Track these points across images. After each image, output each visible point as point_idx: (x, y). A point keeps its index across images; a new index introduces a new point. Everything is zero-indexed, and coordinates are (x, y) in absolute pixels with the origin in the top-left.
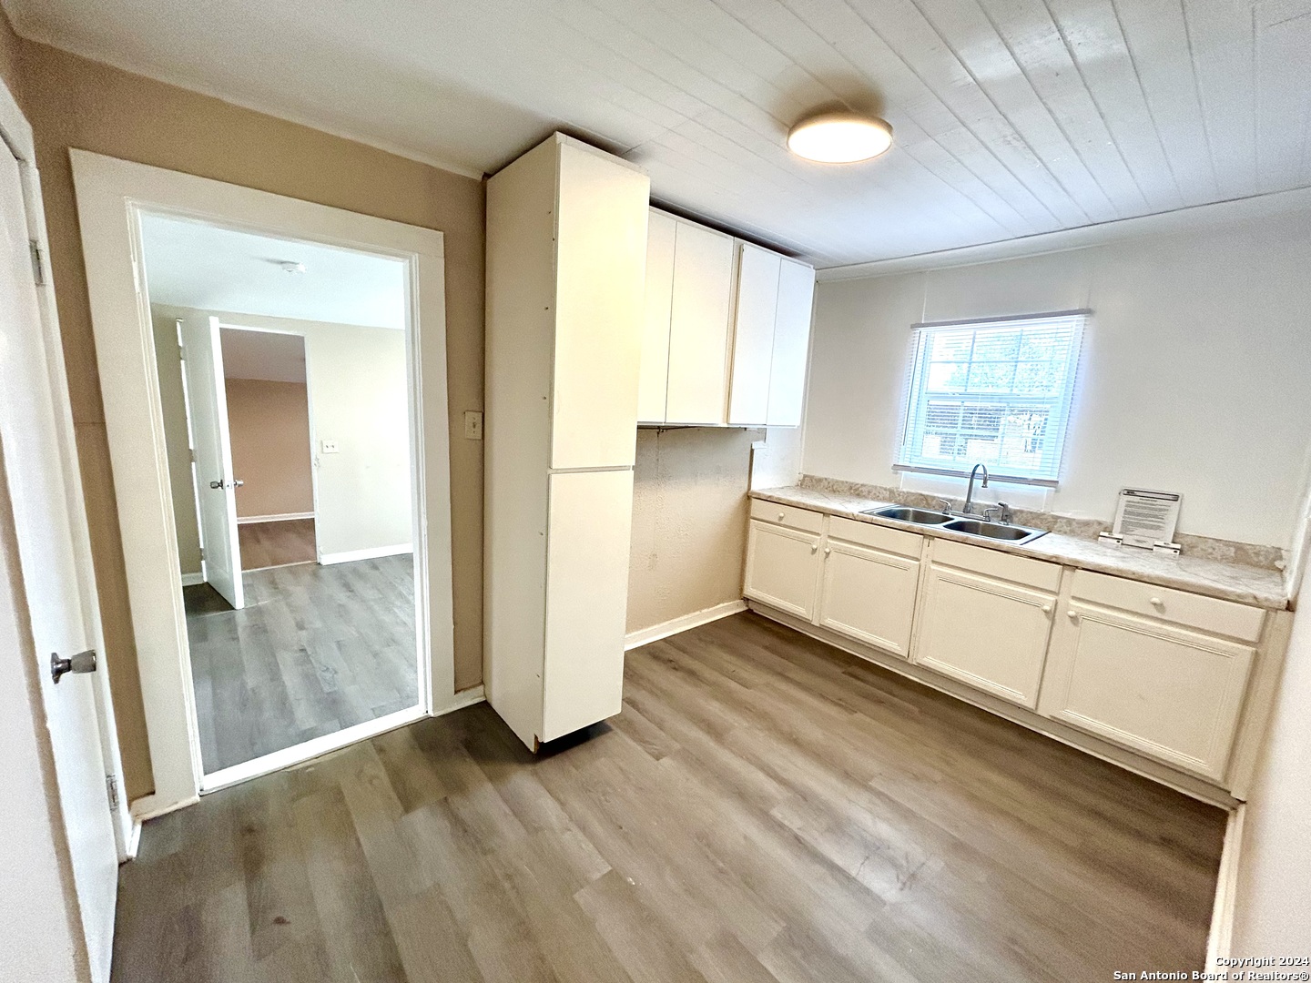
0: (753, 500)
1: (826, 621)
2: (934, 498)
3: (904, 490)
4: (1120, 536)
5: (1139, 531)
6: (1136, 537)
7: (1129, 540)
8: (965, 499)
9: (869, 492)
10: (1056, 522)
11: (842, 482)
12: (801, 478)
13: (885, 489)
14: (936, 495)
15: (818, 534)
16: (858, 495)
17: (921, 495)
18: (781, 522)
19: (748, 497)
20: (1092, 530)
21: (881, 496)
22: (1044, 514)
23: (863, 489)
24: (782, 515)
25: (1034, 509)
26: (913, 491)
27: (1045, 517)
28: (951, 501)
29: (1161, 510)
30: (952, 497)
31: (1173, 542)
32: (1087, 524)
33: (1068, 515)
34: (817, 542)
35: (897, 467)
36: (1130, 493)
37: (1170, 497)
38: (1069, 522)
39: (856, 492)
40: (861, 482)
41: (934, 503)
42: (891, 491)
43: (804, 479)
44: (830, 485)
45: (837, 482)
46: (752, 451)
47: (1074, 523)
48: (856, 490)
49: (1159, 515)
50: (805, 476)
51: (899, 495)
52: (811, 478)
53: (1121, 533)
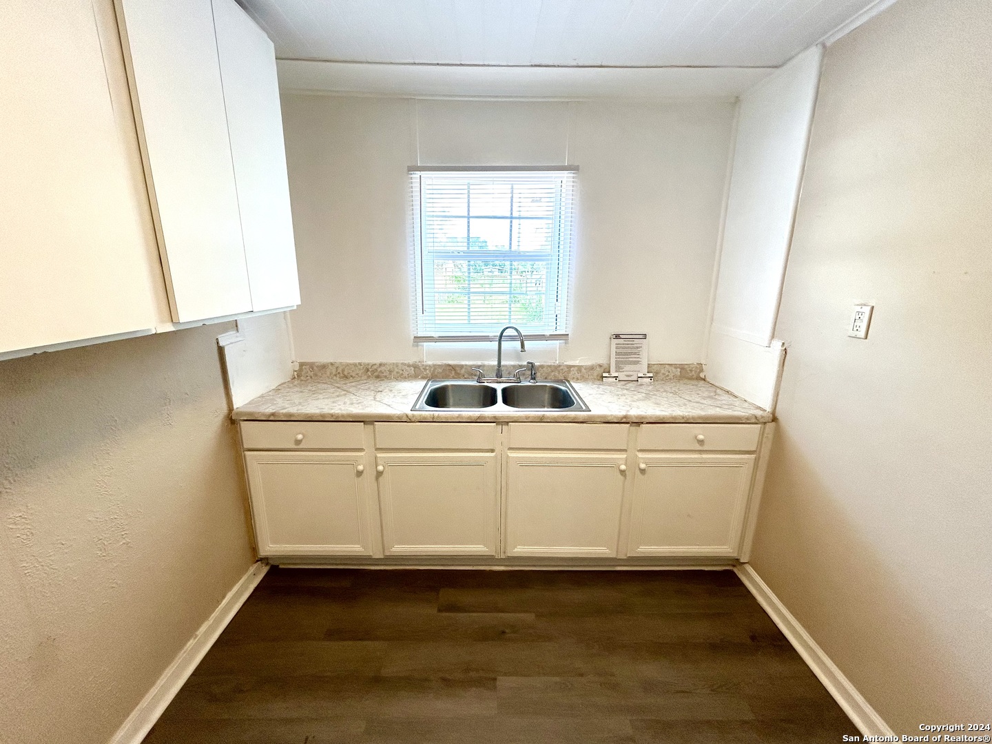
0: (243, 424)
1: (394, 549)
2: (462, 366)
3: (430, 363)
4: (616, 375)
5: (627, 367)
6: (625, 373)
7: (622, 376)
8: (496, 363)
9: (390, 372)
10: (570, 371)
11: (355, 365)
12: (297, 368)
13: (409, 366)
14: (463, 363)
15: (361, 450)
16: (378, 377)
17: (449, 365)
18: (301, 446)
19: (232, 421)
20: (596, 373)
21: (406, 374)
22: (560, 366)
23: (383, 368)
24: (300, 437)
25: (550, 363)
26: (439, 363)
27: (562, 368)
28: (479, 367)
29: (638, 348)
30: (479, 363)
31: (648, 372)
32: (592, 368)
33: (577, 363)
34: (363, 461)
35: (418, 339)
36: (617, 336)
37: (641, 337)
38: (579, 368)
39: (377, 374)
40: (378, 361)
41: (463, 371)
42: (415, 367)
43: (301, 370)
44: (340, 370)
45: (348, 365)
46: (221, 351)
47: (583, 370)
48: (373, 372)
49: (636, 351)
50: (302, 365)
51: (425, 369)
52: (311, 365)
53: (616, 371)
